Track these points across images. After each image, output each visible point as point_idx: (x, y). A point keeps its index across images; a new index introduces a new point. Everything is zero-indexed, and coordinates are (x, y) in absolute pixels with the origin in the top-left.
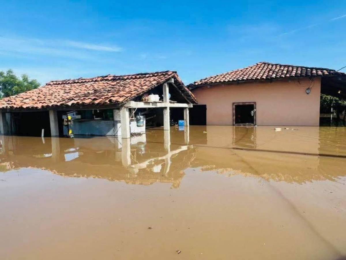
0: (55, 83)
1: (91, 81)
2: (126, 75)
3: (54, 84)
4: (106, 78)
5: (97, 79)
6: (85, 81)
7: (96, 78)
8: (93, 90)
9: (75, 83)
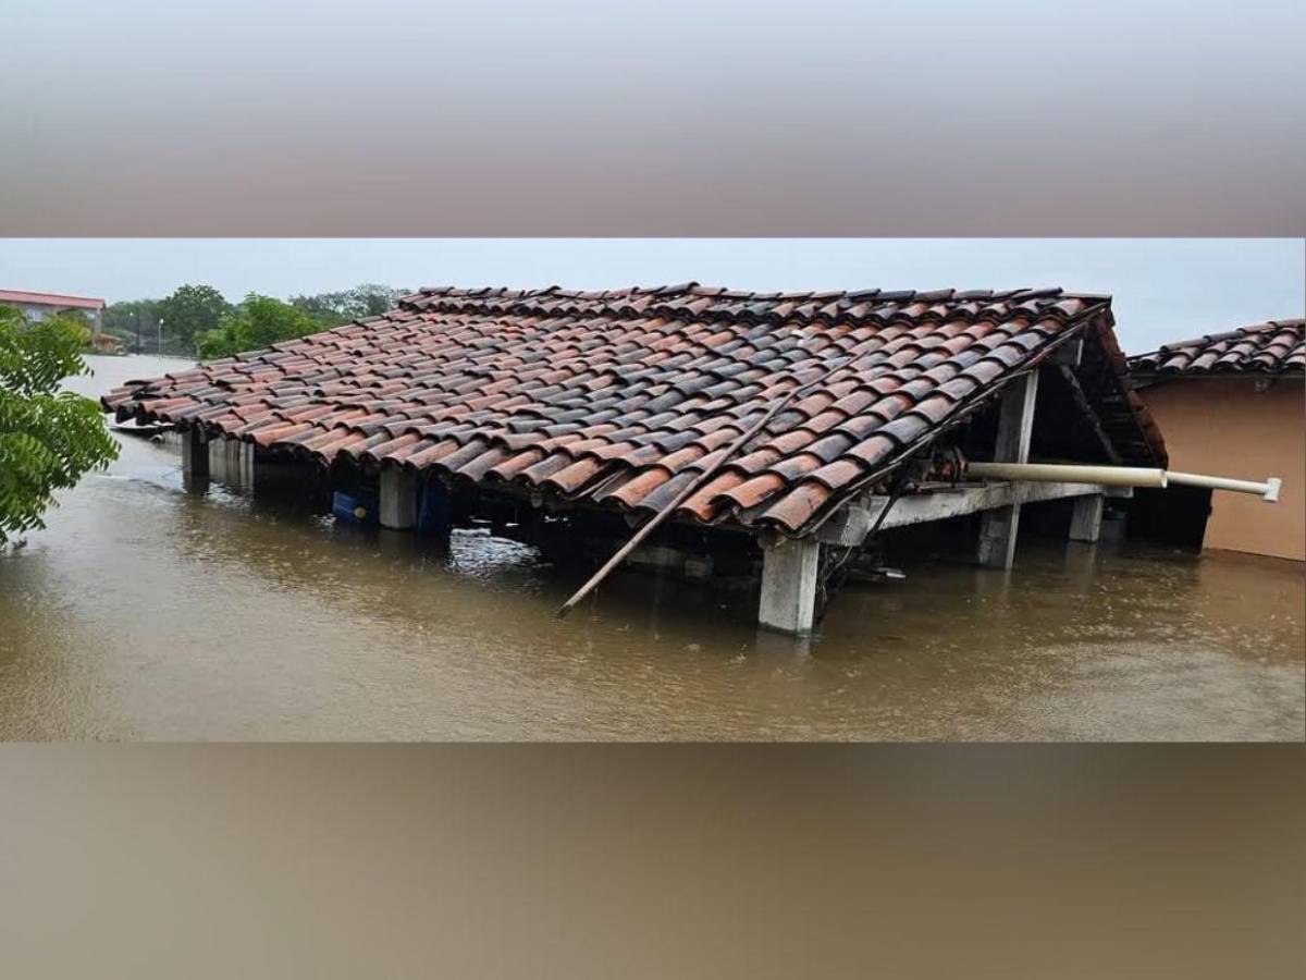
0: (436, 301)
1: (598, 309)
2: (787, 293)
3: (430, 306)
4: (674, 304)
5: (632, 305)
6: (572, 310)
7: (623, 297)
8: (607, 372)
9: (525, 312)
